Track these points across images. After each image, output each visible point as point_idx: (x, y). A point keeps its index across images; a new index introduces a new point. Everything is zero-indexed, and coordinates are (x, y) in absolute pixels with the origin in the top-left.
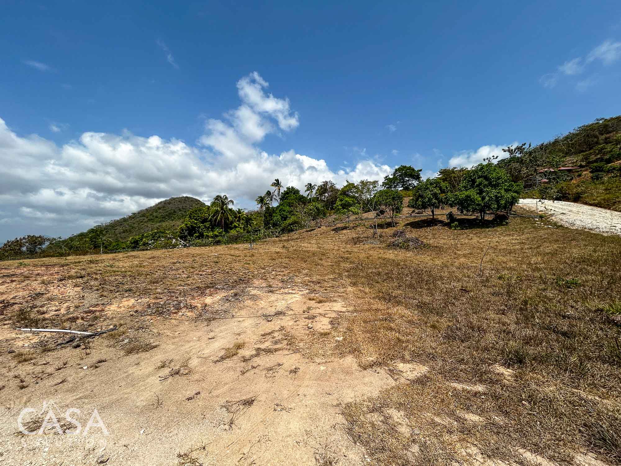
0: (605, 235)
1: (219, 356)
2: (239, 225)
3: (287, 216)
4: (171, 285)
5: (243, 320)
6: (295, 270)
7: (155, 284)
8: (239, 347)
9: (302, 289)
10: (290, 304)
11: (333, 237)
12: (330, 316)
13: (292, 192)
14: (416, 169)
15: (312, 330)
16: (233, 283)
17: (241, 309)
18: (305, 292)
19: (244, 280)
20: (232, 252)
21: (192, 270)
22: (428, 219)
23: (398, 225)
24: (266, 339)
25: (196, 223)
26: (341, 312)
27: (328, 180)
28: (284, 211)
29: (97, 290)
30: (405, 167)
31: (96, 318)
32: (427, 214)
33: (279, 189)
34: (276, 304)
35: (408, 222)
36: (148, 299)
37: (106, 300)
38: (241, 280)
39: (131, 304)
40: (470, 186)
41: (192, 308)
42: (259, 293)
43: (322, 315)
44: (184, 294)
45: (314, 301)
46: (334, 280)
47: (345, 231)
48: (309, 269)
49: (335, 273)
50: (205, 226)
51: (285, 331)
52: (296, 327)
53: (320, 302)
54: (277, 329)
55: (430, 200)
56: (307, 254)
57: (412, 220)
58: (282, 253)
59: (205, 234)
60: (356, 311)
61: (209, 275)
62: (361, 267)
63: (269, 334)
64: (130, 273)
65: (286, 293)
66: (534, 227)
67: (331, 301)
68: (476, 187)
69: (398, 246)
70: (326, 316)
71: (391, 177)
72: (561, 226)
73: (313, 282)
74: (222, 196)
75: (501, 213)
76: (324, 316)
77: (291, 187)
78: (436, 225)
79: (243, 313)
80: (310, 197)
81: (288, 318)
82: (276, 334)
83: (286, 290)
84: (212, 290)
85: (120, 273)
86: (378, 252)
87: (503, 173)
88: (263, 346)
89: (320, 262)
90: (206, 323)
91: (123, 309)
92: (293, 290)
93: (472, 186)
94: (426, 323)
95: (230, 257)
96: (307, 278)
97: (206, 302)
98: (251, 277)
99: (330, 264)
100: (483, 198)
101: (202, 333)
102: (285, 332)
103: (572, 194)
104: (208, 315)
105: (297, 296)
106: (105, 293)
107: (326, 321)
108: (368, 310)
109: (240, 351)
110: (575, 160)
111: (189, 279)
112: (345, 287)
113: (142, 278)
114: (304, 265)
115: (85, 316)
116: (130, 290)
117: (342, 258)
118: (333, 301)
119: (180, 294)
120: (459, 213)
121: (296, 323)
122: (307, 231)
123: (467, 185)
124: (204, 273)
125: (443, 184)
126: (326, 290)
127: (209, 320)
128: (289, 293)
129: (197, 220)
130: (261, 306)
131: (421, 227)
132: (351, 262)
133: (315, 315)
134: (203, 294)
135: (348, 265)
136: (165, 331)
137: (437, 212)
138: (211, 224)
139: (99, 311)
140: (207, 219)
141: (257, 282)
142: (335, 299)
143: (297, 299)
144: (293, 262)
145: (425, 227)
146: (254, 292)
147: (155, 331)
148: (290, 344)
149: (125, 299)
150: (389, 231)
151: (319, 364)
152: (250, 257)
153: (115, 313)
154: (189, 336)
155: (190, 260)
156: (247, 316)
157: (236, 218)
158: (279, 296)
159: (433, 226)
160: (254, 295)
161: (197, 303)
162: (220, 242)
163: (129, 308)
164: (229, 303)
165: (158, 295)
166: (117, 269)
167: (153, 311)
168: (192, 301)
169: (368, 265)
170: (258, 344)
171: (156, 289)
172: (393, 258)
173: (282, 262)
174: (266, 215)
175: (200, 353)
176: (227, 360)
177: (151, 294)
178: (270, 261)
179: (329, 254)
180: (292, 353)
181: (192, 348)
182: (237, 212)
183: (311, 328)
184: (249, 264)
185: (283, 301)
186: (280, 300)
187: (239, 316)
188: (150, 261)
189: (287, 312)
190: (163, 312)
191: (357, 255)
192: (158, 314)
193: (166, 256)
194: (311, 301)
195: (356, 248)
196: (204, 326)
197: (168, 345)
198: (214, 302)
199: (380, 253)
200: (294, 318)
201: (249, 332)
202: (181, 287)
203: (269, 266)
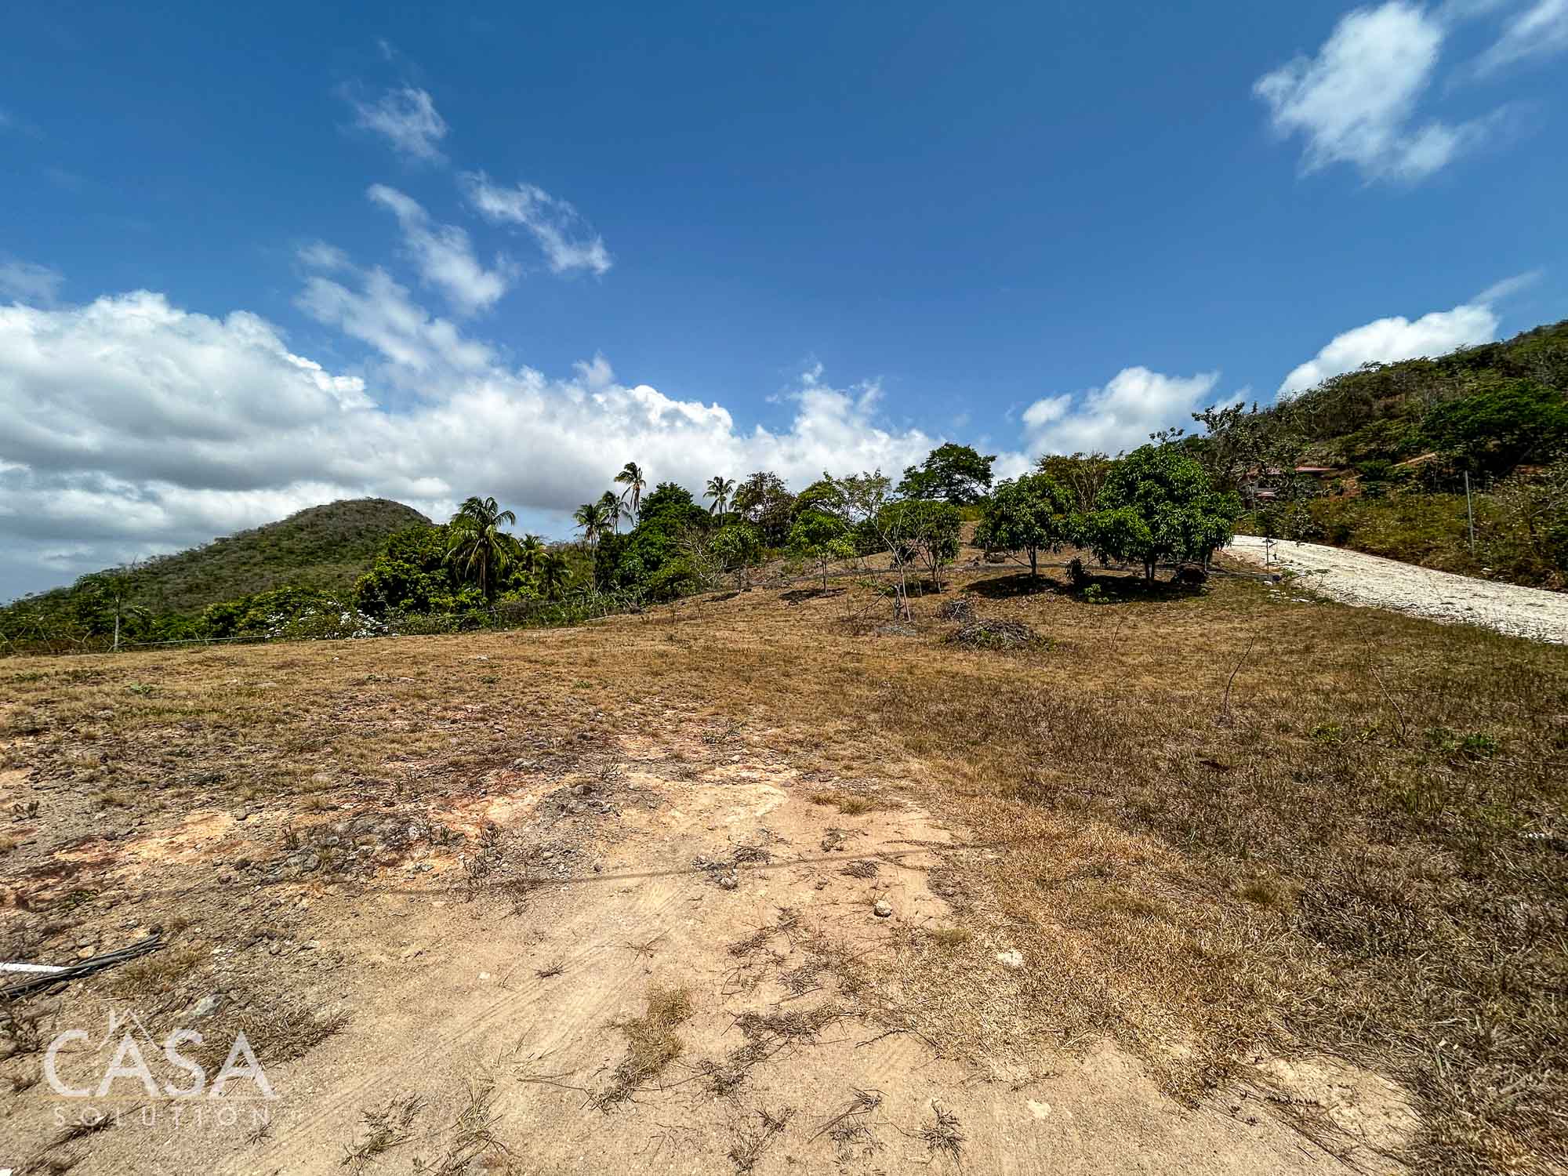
0: (1440, 621)
1: (612, 1065)
2: (527, 579)
3: (658, 557)
4: (362, 756)
5: (639, 888)
6: (728, 706)
7: (308, 756)
8: (671, 1011)
9: (776, 766)
10: (763, 817)
11: (790, 615)
12: (918, 864)
13: (670, 497)
14: (981, 455)
15: (894, 922)
16: (562, 747)
17: (615, 839)
18: (788, 775)
19: (592, 738)
20: (530, 651)
21: (422, 706)
22: (1019, 575)
24: (756, 971)
25: (408, 570)
26: (942, 846)
27: (766, 472)
28: (652, 544)
29: (91, 780)
30: (954, 448)
31: (79, 896)
32: (1017, 562)
33: (638, 490)
34: (719, 819)
35: (972, 582)
36: (284, 814)
37: (122, 820)
38: (585, 737)
39: (219, 833)
40: (1123, 497)
41: (448, 840)
42: (653, 781)
43: (891, 861)
44: (414, 788)
45: (834, 808)
47: (814, 601)
48: (765, 703)
49: (843, 714)
50: (433, 579)
51: (806, 930)
52: (831, 911)
53: (854, 810)
54: (771, 918)
55: (1028, 528)
56: (743, 659)
57: (980, 577)
58: (674, 656)
59: (432, 600)
60: (980, 844)
61: (477, 720)
62: (904, 698)
63: (756, 943)
64: (215, 716)
65: (735, 781)
66: (1270, 602)
67: (885, 806)
68: (1138, 500)
69: (974, 641)
70: (904, 861)
71: (922, 470)
72: (1327, 600)
73: (800, 743)
74: (484, 500)
75: (1192, 565)
76: (898, 862)
77: (668, 485)
78: (1042, 590)
79: (627, 853)
80: (717, 511)
81: (787, 874)
82: (780, 946)
83: (732, 771)
84: (504, 772)
85: (179, 716)
86: (927, 655)
87: (1192, 468)
88: (760, 1006)
89: (787, 681)
90: (508, 903)
91: (189, 852)
92: (749, 768)
93: (1129, 498)
95: (527, 665)
96: (776, 730)
97: (492, 817)
98: (608, 727)
99: (817, 687)
100: (1155, 528)
101: (505, 945)
102: (808, 936)
104: (508, 871)
105: (773, 791)
106: (119, 793)
107: (917, 882)
109: (681, 1032)
111: (418, 735)
112: (899, 760)
113: (259, 734)
114: (747, 691)
115: (33, 886)
116: (215, 779)
117: (842, 670)
118: (892, 808)
119: (400, 789)
120: (1096, 562)
121: (822, 895)
122: (714, 599)
123: (1117, 494)
124: (460, 715)
125: (1059, 491)
126: (849, 768)
127: (518, 888)
128: (743, 780)
129: (411, 563)
130: (677, 829)
131: (1007, 595)
132: (873, 684)
133: (867, 859)
134: (476, 788)
135: (868, 693)
136: (361, 945)
137: (1042, 558)
138: (451, 575)
139: (93, 866)
140: (439, 560)
141: (632, 745)
142: (892, 798)
143: (777, 800)
144: (713, 684)
145: (1016, 594)
146: (638, 778)
147: (321, 945)
148: (854, 991)
149: (196, 815)
150: (927, 603)
151: (1016, 1089)
152: (586, 665)
153: (159, 873)
154: (458, 962)
155: (407, 672)
156: (647, 871)
157: (520, 559)
158: (718, 790)
159: (1033, 593)
160: (642, 790)
161: (463, 820)
162: (478, 624)
163: (211, 851)
164: (569, 820)
165: (323, 798)
166: (167, 702)
167: (309, 862)
168: (446, 816)
169: (920, 691)
170: (736, 996)
171: (313, 772)
172: (976, 674)
173: (682, 682)
174: (603, 554)
175: (528, 1053)
176: (648, 1090)
177: (296, 790)
178: (648, 678)
179: (803, 661)
180: (881, 1032)
181: (483, 1026)
182: (524, 543)
183: (887, 916)
184: (589, 686)
185: (739, 809)
186: (727, 802)
187: (617, 868)
188: (281, 674)
189: (772, 851)
190: (345, 861)
191: (876, 664)
192: (327, 872)
193: (329, 659)
194: (823, 808)
195: (865, 645)
196: (503, 914)
197: (384, 1013)
198: (518, 815)
199: (935, 660)
200: (805, 872)
201: (679, 938)
202: (399, 764)
203: (649, 693)
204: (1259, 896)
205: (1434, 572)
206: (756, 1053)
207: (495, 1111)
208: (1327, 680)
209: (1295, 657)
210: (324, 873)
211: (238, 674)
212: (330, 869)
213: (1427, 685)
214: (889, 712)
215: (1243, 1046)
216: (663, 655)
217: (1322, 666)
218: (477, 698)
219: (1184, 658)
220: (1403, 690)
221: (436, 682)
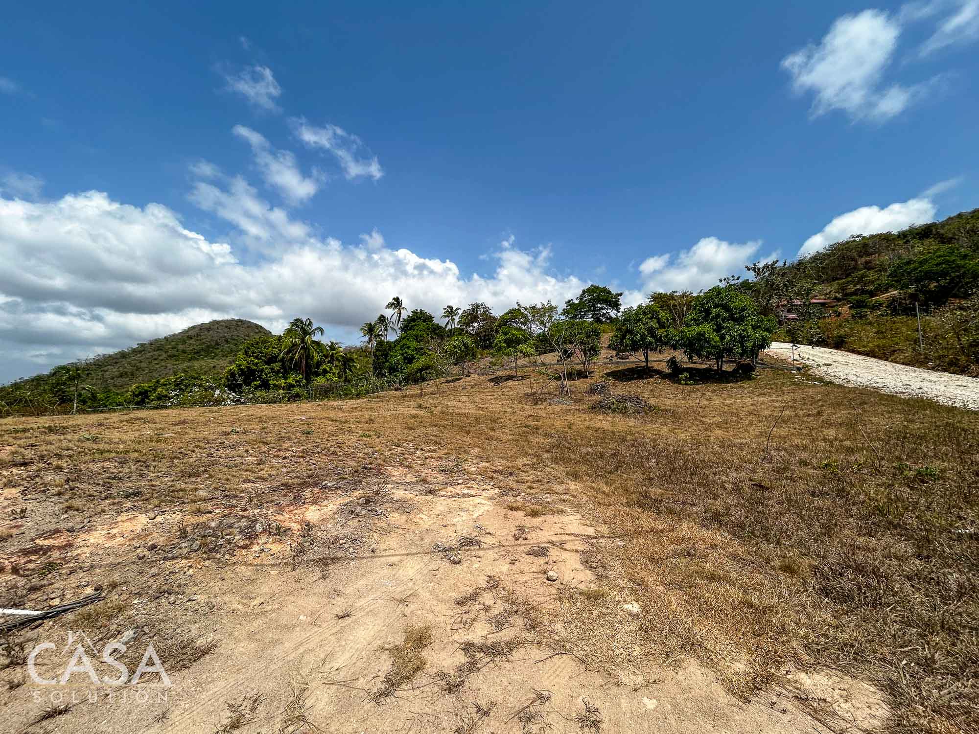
0: (902, 396)
1: (382, 675)
2: (331, 369)
3: (412, 356)
4: (227, 480)
5: (400, 563)
6: (455, 449)
7: (194, 479)
8: (419, 640)
9: (485, 487)
10: (477, 518)
11: (494, 392)
12: (574, 548)
13: (420, 318)
14: (614, 292)
15: (559, 585)
16: (352, 474)
17: (385, 532)
18: (493, 492)
19: (371, 469)
20: (332, 414)
21: (264, 448)
22: (637, 367)
23: (592, 375)
24: (473, 615)
25: (257, 364)
26: (589, 537)
27: (480, 303)
28: (408, 348)
29: (59, 494)
30: (597, 288)
31: (51, 567)
32: (636, 359)
33: (400, 314)
34: (450, 520)
35: (608, 371)
36: (179, 516)
37: (78, 519)
38: (366, 468)
39: (138, 528)
40: (702, 318)
41: (280, 532)
42: (409, 495)
43: (557, 546)
44: (260, 500)
45: (521, 513)
47: (510, 383)
48: (479, 447)
50: (272, 369)
51: (504, 589)
52: (520, 578)
53: (534, 514)
54: (482, 582)
55: (643, 338)
56: (465, 419)
57: (613, 368)
58: (422, 417)
59: (271, 382)
60: (612, 536)
61: (299, 457)
62: (566, 444)
63: (473, 598)
64: (136, 455)
65: (460, 496)
66: (795, 384)
67: (553, 512)
68: (712, 320)
69: (609, 408)
70: (565, 546)
71: (577, 302)
72: (831, 383)
73: (500, 472)
74: (304, 320)
75: (746, 360)
77: (419, 311)
78: (652, 377)
79: (392, 541)
80: (449, 327)
81: (492, 555)
82: (487, 599)
83: (458, 489)
84: (316, 490)
86: (580, 417)
87: (745, 300)
88: (474, 637)
89: (492, 433)
90: (318, 572)
91: (119, 540)
92: (469, 488)
93: (706, 319)
95: (330, 423)
96: (486, 464)
97: (308, 518)
98: (380, 462)
99: (512, 437)
100: (722, 338)
101: (315, 598)
102: (505, 593)
104: (317, 552)
105: (484, 502)
106: (77, 503)
107: (573, 561)
109: (425, 653)
111: (262, 466)
112: (563, 483)
113: (163, 466)
114: (468, 439)
115: (23, 561)
116: (136, 494)
117: (527, 426)
118: (558, 513)
119: (251, 500)
120: (686, 359)
121: (513, 567)
122: (447, 382)
123: (698, 317)
124: (288, 454)
125: (663, 315)
126: (531, 488)
127: (324, 562)
128: (465, 495)
129: (258, 359)
130: (424, 526)
131: (630, 379)
132: (547, 435)
133: (543, 545)
134: (298, 500)
135: (543, 441)
136: (226, 599)
137: (652, 356)
138: (283, 366)
139: (59, 548)
140: (276, 357)
141: (395, 473)
142: (558, 507)
143: (486, 508)
144: (447, 434)
145: (636, 379)
146: (399, 494)
147: (201, 598)
148: (534, 628)
149: (124, 516)
150: (581, 384)
151: (635, 690)
152: (367, 423)
153: (101, 552)
154: (287, 609)
155: (256, 427)
156: (404, 552)
157: (326, 357)
158: (449, 501)
159: (647, 378)
160: (401, 501)
161: (289, 520)
162: (300, 397)
163: (133, 539)
164: (356, 520)
165: (203, 506)
166: (106, 446)
167: (194, 545)
168: (279, 517)
169: (576, 440)
170: (460, 631)
171: (197, 489)
172: (610, 428)
173: (427, 433)
174: (378, 353)
175: (329, 667)
176: (404, 690)
177: (186, 501)
178: (406, 431)
179: (502, 421)
180: (550, 654)
181: (301, 650)
182: (329, 347)
183: (554, 581)
184: (369, 436)
185: (462, 514)
186: (455, 510)
187: (386, 550)
188: (178, 428)
189: (483, 540)
190: (216, 546)
191: (548, 422)
192: (205, 553)
193: (207, 419)
194: (515, 513)
195: (541, 410)
196: (315, 579)
197: (240, 641)
198: (324, 517)
199: (585, 420)
200: (503, 553)
201: (424, 595)
202: (250, 485)
203: (406, 440)
204: (788, 569)
205: (899, 365)
206: (472, 667)
207: (309, 703)
208: (831, 433)
209: (811, 418)
210: (203, 553)
211: (151, 428)
212: (207, 550)
213: (894, 436)
214: (557, 453)
215: (778, 664)
216: (415, 417)
217: (828, 424)
218: (299, 443)
219: (741, 419)
220: (879, 439)
221: (274, 434)
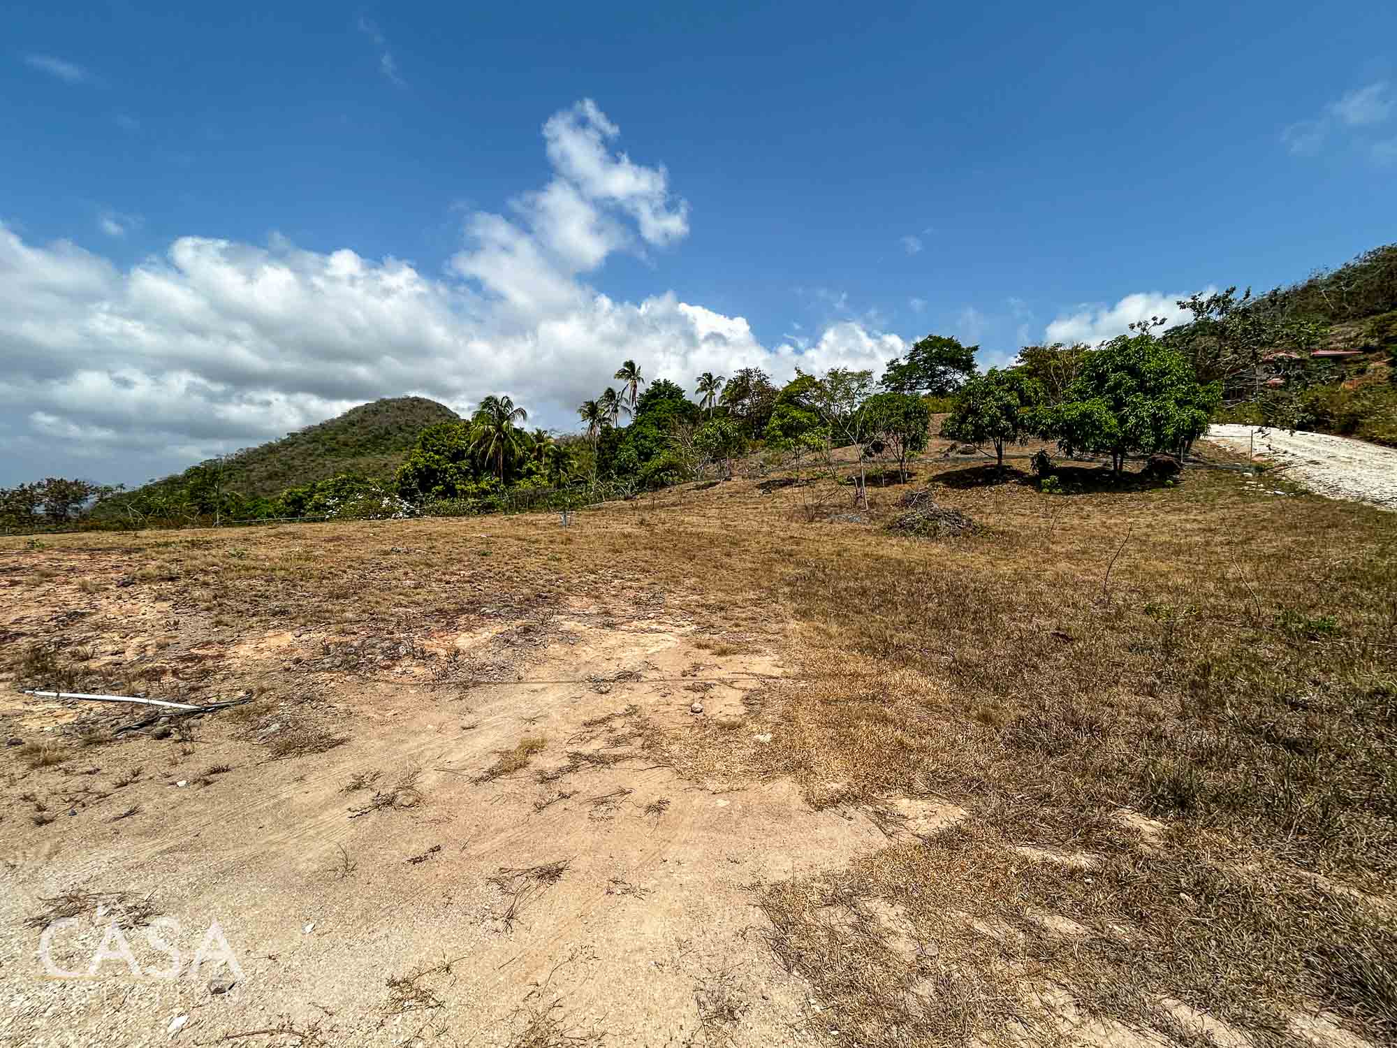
1: (487, 768)
2: (538, 469)
3: (652, 450)
4: (377, 602)
5: (543, 689)
6: (667, 578)
7: (342, 601)
8: (532, 748)
9: (681, 622)
10: (652, 654)
11: (761, 504)
12: (743, 686)
13: (664, 393)
14: (965, 346)
15: (700, 716)
16: (520, 602)
17: (539, 662)
18: (688, 629)
19: (546, 597)
20: (522, 532)
21: (427, 571)
22: (986, 466)
23: (913, 478)
24: (594, 734)
25: (439, 461)
26: (771, 677)
27: (752, 369)
28: (646, 437)
29: (208, 609)
31: (206, 673)
32: (984, 453)
33: (635, 386)
34: (619, 653)
36: (324, 635)
37: (228, 634)
38: (540, 596)
39: (284, 644)
40: (1093, 390)
41: (424, 657)
42: (581, 627)
43: (726, 684)
44: (408, 624)
45: (708, 651)
46: (756, 603)
47: (787, 490)
48: (699, 577)
49: (760, 586)
50: (459, 469)
51: (639, 717)
52: (663, 709)
53: (723, 653)
54: (621, 710)
55: (994, 420)
56: (695, 541)
57: (948, 468)
58: (636, 537)
59: (459, 487)
60: (804, 676)
61: (466, 582)
62: (820, 575)
63: (603, 721)
64: (283, 573)
65: (643, 631)
67: (748, 652)
68: (1107, 392)
69: (912, 528)
70: (735, 685)
71: (904, 363)
72: (1306, 492)
73: (707, 607)
74: (500, 399)
76: (731, 685)
77: (662, 382)
78: (1005, 481)
79: (544, 672)
80: (707, 405)
81: (647, 688)
82: (617, 724)
83: (645, 624)
84: (472, 617)
85: (259, 572)
86: (863, 540)
88: (587, 750)
89: (726, 560)
90: (456, 694)
91: (267, 654)
92: (660, 623)
93: (1098, 391)
94: (968, 709)
95: (516, 542)
96: (695, 597)
97: (458, 645)
98: (562, 590)
99: (750, 565)
100: (1123, 421)
101: (447, 714)
102: (639, 720)
103: (1340, 416)
104: (463, 675)
105: (670, 638)
106: (225, 618)
107: (734, 696)
108: (833, 675)
109: (531, 758)
110: (1353, 334)
111: (419, 590)
112: (782, 621)
113: (311, 585)
114: (688, 567)
115: (181, 667)
116: (283, 612)
118: (752, 653)
119: (399, 624)
120: (1062, 454)
121: (663, 700)
122: (698, 488)
123: (1086, 387)
125: (1027, 384)
126: (737, 625)
127: (465, 686)
128: (652, 630)
129: (441, 455)
130: (585, 658)
131: (970, 486)
133: (709, 682)
134: (451, 626)
135: (791, 571)
136: (363, 708)
137: (1009, 449)
138: (473, 465)
139: (212, 657)
140: (464, 452)
141: (576, 603)
142: (758, 647)
143: (669, 644)
144: (662, 559)
145: (980, 485)
146: (569, 625)
147: (341, 706)
148: (649, 747)
149: (271, 633)
151: (715, 794)
152: (562, 543)
153: (250, 663)
154: (418, 720)
156: (552, 680)
157: (533, 451)
158: (627, 636)
159: (997, 484)
160: (569, 633)
161: (438, 646)
162: (494, 508)
163: (280, 653)
164: (511, 649)
165: (347, 626)
166: (252, 563)
167: (336, 661)
168: (427, 642)
169: (839, 571)
170: (575, 744)
171: (344, 611)
173: (636, 558)
174: (603, 446)
175: (443, 760)
176: (503, 778)
177: (332, 621)
178: (609, 555)
179: (747, 544)
180: (653, 766)
181: (422, 748)
182: (535, 437)
183: (698, 712)
184: (558, 560)
185: (636, 649)
186: (630, 644)
187: (533, 678)
189: (644, 674)
190: (358, 663)
191: (813, 547)
192: (346, 669)
194: (701, 651)
196: (451, 699)
197: (370, 739)
198: (476, 644)
200: (660, 687)
201: (555, 716)
202: (401, 609)
203: (605, 566)
204: (985, 719)
206: (572, 769)
207: (419, 780)
211: (300, 545)
212: (348, 667)
214: (801, 587)
216: (628, 536)
218: (470, 567)
221: (442, 555)
